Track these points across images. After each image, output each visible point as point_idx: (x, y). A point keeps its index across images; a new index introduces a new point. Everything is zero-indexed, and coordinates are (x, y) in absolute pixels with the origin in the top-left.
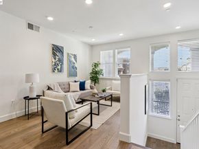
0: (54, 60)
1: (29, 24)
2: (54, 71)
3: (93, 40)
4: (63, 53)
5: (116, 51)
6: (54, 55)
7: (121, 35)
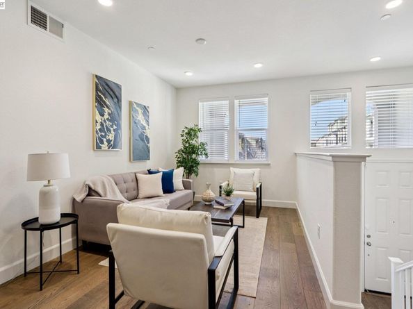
0: (98, 118)
1: (33, 9)
2: (99, 148)
3: (189, 74)
4: (119, 100)
5: (236, 102)
6: (100, 103)
7: (258, 66)
